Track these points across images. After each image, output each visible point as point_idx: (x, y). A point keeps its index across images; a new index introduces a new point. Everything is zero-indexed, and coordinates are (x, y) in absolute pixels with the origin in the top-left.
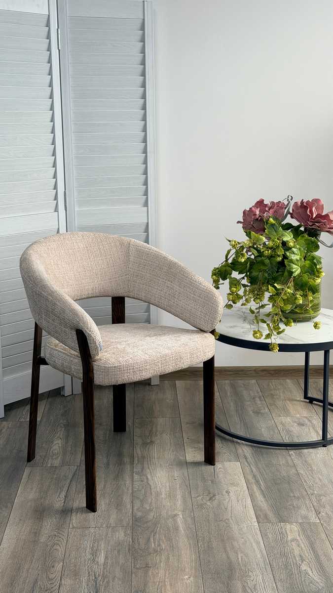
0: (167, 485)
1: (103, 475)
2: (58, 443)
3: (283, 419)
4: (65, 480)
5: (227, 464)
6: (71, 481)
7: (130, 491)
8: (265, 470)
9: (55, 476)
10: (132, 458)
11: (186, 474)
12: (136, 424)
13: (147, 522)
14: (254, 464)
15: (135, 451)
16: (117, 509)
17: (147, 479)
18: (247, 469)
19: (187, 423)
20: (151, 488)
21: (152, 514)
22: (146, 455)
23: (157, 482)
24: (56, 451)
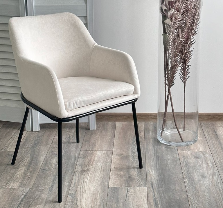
0: (90, 205)
2: (22, 170)
3: (185, 153)
4: (17, 200)
5: (137, 188)
6: (22, 201)
8: (164, 194)
10: (71, 183)
11: (106, 197)
12: (81, 155)
14: (156, 189)
15: (74, 177)
17: (77, 200)
18: (151, 194)
19: (117, 155)
22: (81, 180)
23: (83, 203)
24: (19, 176)
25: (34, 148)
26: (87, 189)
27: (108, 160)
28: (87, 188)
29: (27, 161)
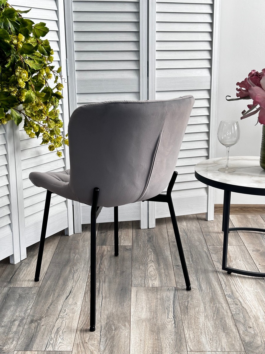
0: (260, 308)
1: (200, 297)
2: (152, 266)
4: (169, 301)
6: (174, 302)
7: (230, 314)
9: (159, 297)
10: (219, 282)
12: (211, 251)
13: (258, 348)
16: (224, 332)
17: (240, 302)
19: (253, 251)
20: (247, 312)
21: (259, 339)
22: (230, 279)
23: (250, 306)
24: (152, 273)
25: (151, 242)
26: (244, 290)
27: (246, 256)
28: (243, 288)
29: (152, 256)
